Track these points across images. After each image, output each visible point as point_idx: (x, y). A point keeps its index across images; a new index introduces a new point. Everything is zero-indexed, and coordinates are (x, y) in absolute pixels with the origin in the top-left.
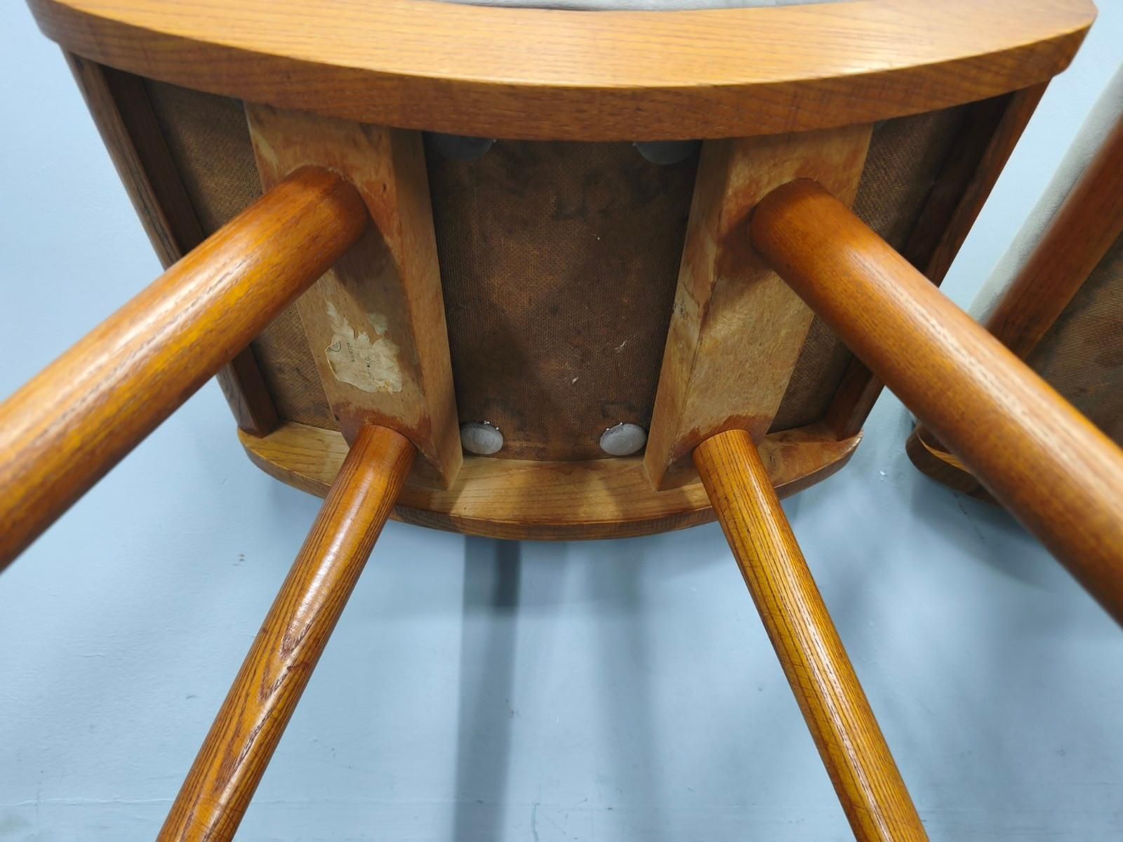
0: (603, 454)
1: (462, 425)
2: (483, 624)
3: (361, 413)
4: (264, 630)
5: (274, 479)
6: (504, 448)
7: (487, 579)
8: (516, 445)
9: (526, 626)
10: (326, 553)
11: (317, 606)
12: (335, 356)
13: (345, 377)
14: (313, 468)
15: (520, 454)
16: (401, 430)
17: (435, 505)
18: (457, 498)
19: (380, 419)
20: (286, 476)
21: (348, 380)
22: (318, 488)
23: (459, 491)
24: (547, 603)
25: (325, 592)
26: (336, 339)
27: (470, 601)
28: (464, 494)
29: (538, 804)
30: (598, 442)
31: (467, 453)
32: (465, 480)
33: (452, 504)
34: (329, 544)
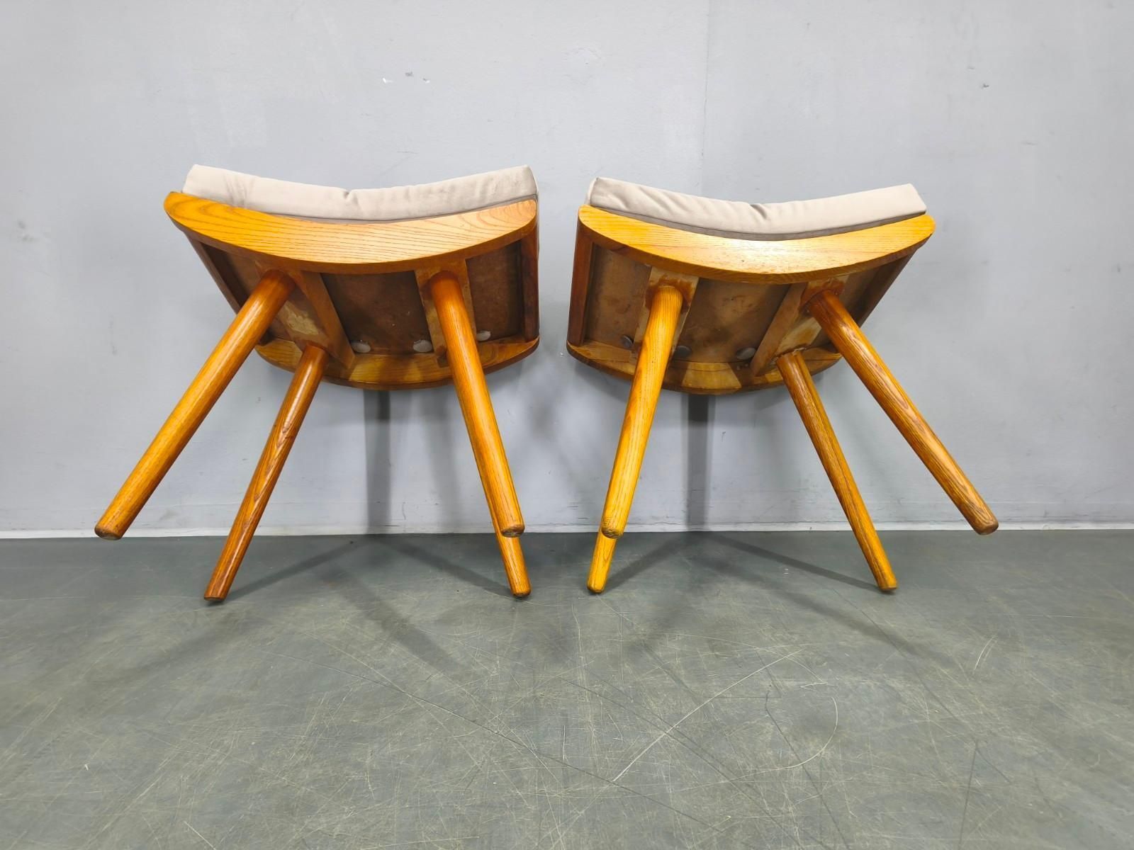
0: (416, 352)
1: (351, 342)
2: (374, 427)
3: (304, 341)
4: (275, 426)
5: (271, 365)
6: (372, 350)
7: (375, 407)
8: (377, 349)
9: (394, 427)
10: (295, 397)
11: (294, 417)
12: (290, 322)
13: (296, 329)
14: (288, 360)
15: (380, 352)
16: (322, 347)
17: (342, 376)
18: (352, 372)
19: (313, 344)
20: (277, 364)
21: (297, 330)
22: (292, 369)
23: (353, 369)
24: (403, 418)
25: (296, 412)
26: (290, 317)
27: (368, 417)
28: (355, 371)
29: (404, 503)
30: (412, 347)
31: (355, 352)
32: (355, 365)
33: (349, 376)
34: (296, 394)
